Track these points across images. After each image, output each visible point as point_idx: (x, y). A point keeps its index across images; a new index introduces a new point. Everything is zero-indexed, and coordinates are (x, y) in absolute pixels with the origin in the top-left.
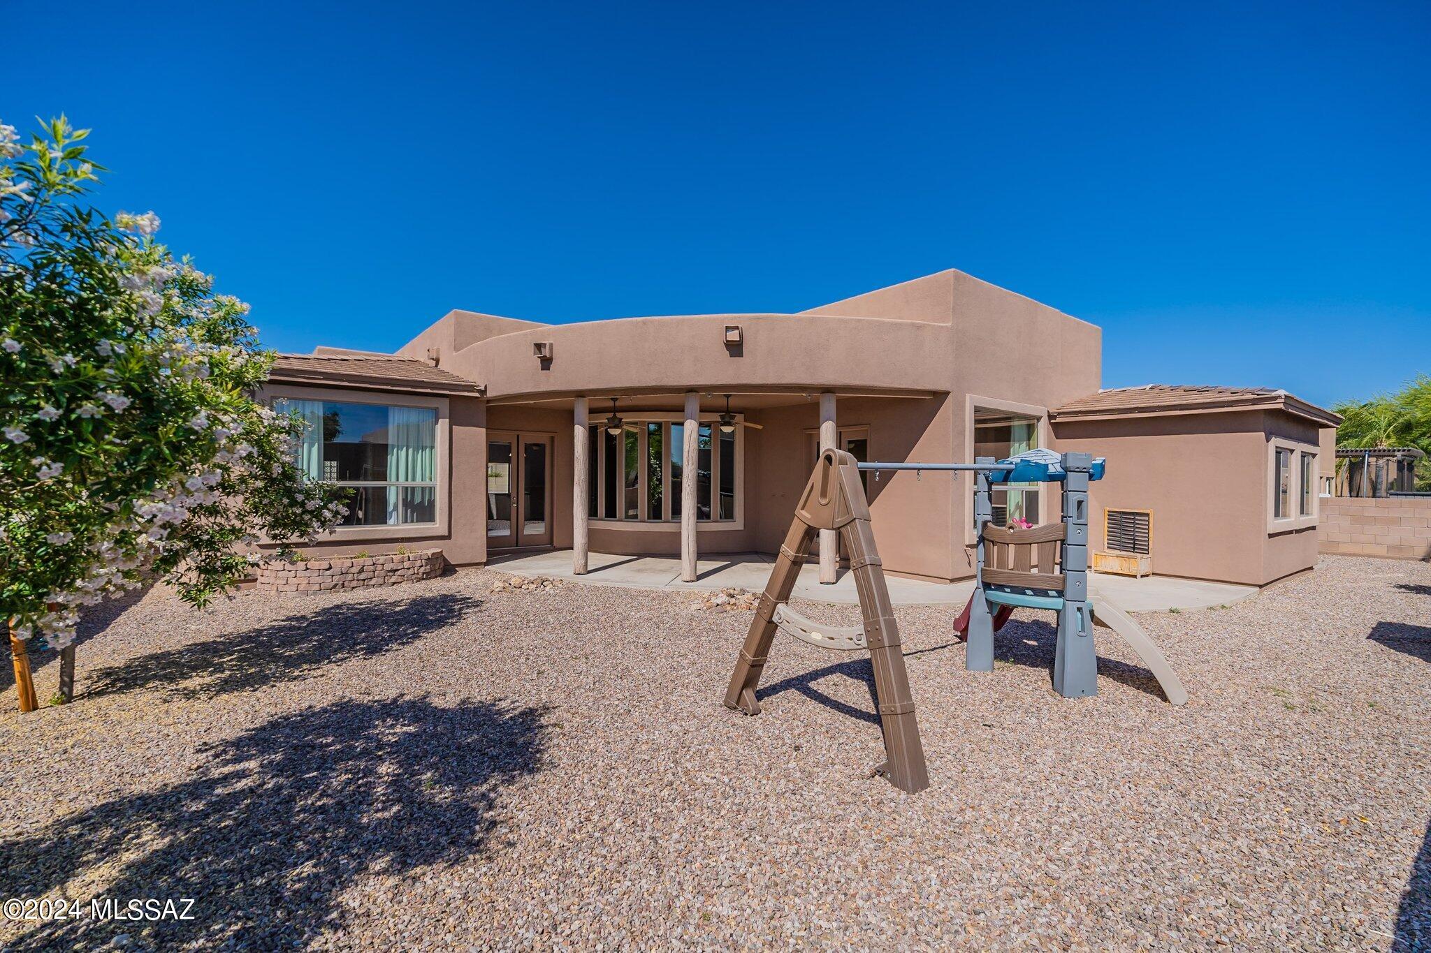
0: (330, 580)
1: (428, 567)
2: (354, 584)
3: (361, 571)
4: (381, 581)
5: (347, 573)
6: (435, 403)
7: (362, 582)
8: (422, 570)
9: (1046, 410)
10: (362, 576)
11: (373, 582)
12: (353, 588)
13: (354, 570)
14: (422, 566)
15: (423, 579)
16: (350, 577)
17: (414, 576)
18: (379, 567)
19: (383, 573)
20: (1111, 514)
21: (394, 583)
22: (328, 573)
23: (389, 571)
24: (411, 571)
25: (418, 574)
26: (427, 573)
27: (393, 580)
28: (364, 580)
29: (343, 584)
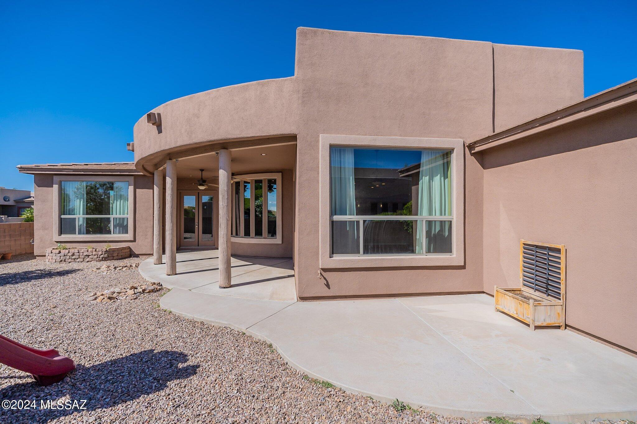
0: (59, 258)
1: (106, 255)
2: (70, 260)
3: (73, 255)
4: (82, 260)
5: (67, 255)
6: (127, 178)
7: (73, 260)
8: (102, 256)
9: (461, 141)
10: (74, 257)
11: (78, 260)
12: (70, 262)
13: (70, 254)
14: (102, 254)
15: (103, 260)
16: (68, 257)
17: (97, 259)
18: (81, 254)
19: (83, 257)
20: (527, 247)
21: (88, 262)
22: (59, 255)
23: (86, 256)
24: (96, 256)
25: (99, 258)
26: (105, 258)
27: (88, 260)
28: (74, 259)
29: (65, 260)
